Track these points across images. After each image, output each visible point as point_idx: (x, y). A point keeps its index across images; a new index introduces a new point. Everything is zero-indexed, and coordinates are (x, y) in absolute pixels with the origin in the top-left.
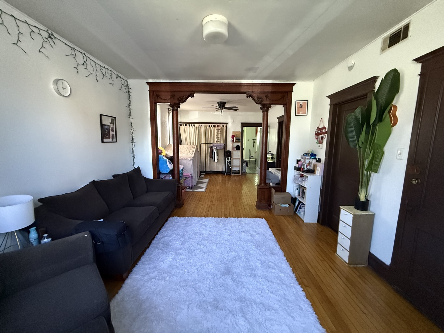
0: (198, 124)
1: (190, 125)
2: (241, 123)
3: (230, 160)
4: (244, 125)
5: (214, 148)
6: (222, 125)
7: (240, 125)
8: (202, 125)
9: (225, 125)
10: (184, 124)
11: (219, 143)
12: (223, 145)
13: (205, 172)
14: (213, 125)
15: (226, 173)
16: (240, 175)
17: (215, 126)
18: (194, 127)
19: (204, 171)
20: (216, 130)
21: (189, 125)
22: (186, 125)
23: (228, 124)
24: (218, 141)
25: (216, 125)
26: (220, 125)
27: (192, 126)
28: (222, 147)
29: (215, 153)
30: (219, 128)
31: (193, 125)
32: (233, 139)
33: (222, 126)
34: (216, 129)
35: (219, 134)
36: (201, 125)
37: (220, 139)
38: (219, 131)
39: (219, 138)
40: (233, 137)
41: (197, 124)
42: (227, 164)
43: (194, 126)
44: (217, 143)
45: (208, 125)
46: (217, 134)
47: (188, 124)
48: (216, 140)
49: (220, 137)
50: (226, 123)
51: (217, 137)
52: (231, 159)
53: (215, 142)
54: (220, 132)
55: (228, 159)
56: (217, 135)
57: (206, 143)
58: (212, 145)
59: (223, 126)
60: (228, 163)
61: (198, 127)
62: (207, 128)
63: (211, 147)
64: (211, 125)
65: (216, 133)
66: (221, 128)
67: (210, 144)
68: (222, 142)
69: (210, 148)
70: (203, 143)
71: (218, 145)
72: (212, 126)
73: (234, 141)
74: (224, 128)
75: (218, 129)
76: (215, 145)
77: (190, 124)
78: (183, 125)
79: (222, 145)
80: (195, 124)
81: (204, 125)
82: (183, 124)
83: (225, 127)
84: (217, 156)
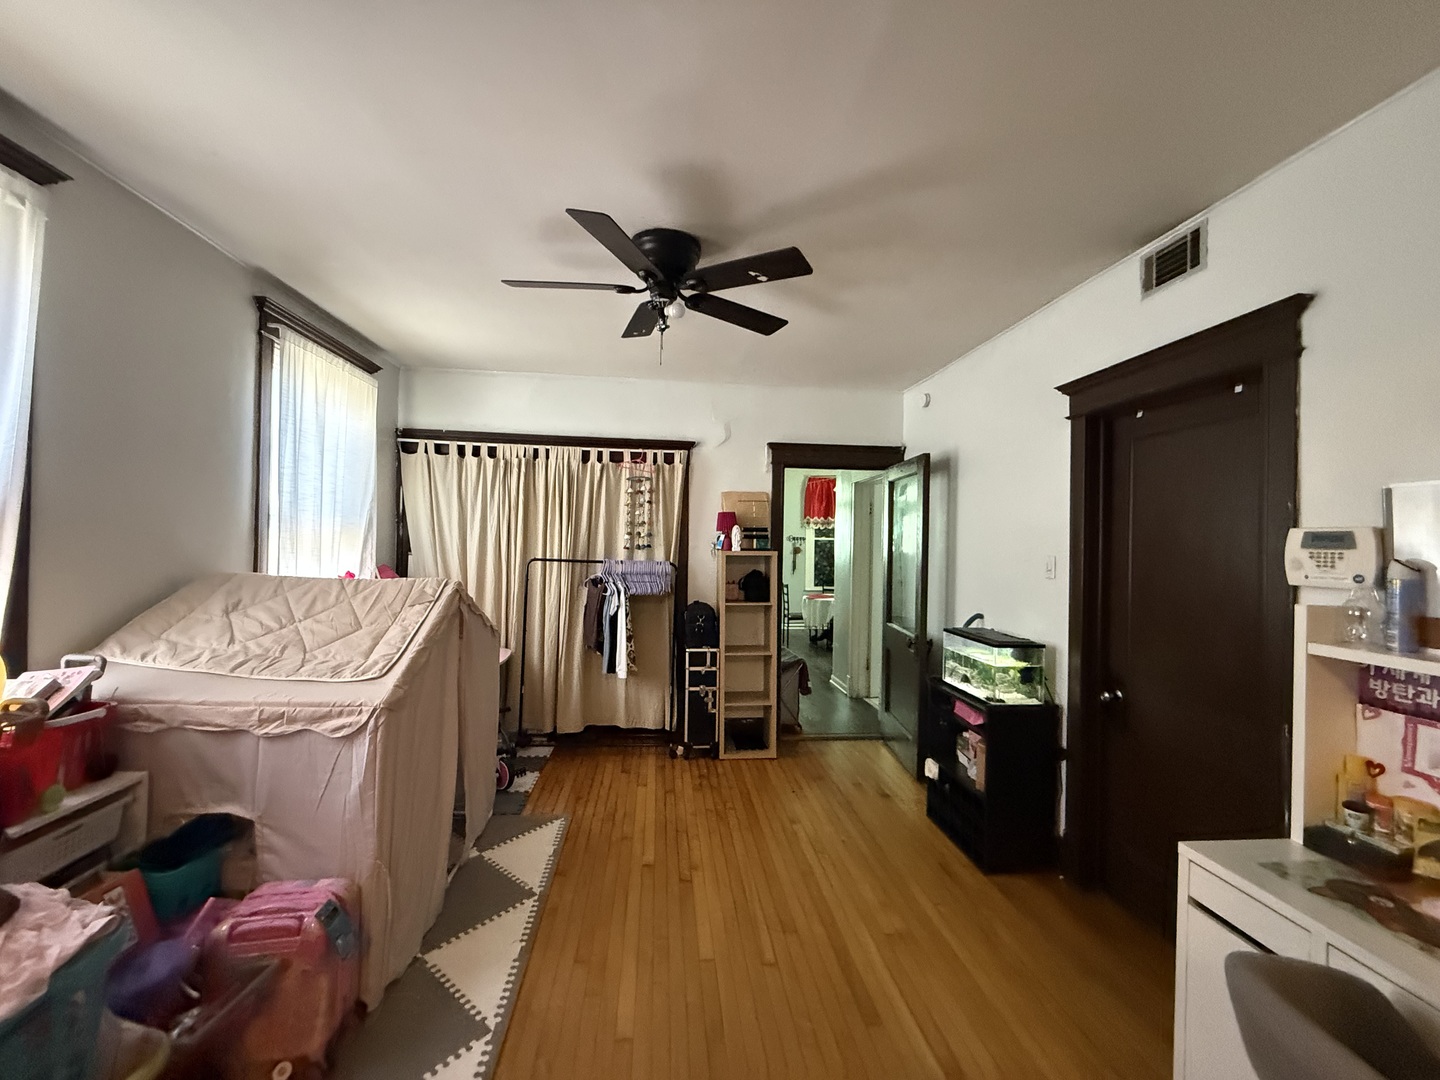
0: (515, 447)
1: (469, 450)
2: (771, 446)
3: (713, 663)
4: (785, 455)
5: (611, 587)
6: (660, 453)
7: (765, 457)
8: (542, 449)
9: (678, 455)
10: (431, 444)
11: (640, 555)
12: (669, 568)
13: (554, 738)
14: (606, 452)
15: (683, 744)
16: (772, 752)
17: (617, 458)
18: (490, 462)
19: (549, 729)
20: (625, 485)
21: (461, 451)
22: (439, 450)
23: (694, 451)
24: (639, 547)
25: (627, 453)
26: (650, 453)
27: (476, 452)
28: (661, 586)
29: (614, 619)
30: (646, 469)
31: (484, 451)
32: (728, 537)
33: (660, 459)
34: (625, 474)
35: (641, 505)
36: (536, 451)
37: (650, 535)
38: (646, 486)
39: (644, 531)
40: (726, 521)
41: (507, 446)
42: (688, 689)
43: (492, 453)
44: (630, 557)
45: (579, 450)
46: (633, 506)
47: (453, 446)
48: (622, 538)
49: (651, 524)
50: (688, 446)
51: (632, 524)
52: (714, 655)
53: (621, 554)
54: (651, 491)
55: (697, 660)
56: (631, 513)
57: (560, 561)
58: (599, 571)
59: (669, 459)
60: (696, 679)
61: (515, 461)
62: (574, 465)
63: (596, 582)
64: (594, 452)
65: (624, 499)
66: (658, 471)
67: (588, 562)
68: (659, 554)
69: (585, 591)
70: (544, 560)
71: (637, 568)
72: (600, 459)
73: (736, 547)
74: (672, 471)
75: (638, 473)
76: (619, 569)
77: (469, 447)
78: (421, 449)
79: (659, 569)
80: (500, 447)
81: (553, 450)
82: (421, 443)
83: (679, 467)
84: (629, 639)
